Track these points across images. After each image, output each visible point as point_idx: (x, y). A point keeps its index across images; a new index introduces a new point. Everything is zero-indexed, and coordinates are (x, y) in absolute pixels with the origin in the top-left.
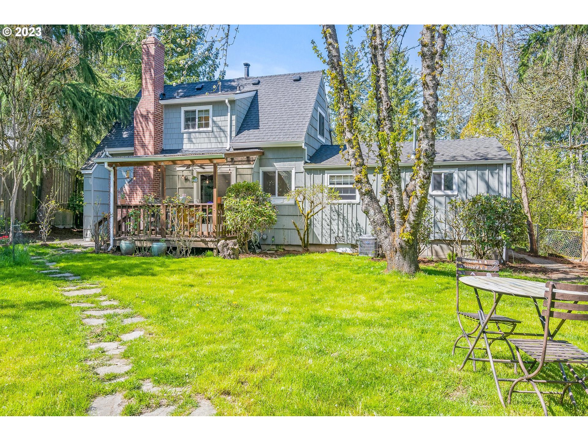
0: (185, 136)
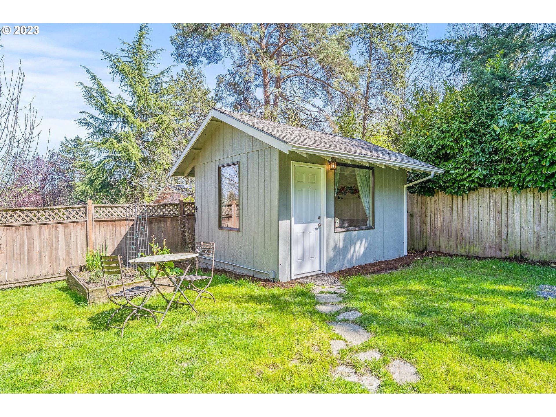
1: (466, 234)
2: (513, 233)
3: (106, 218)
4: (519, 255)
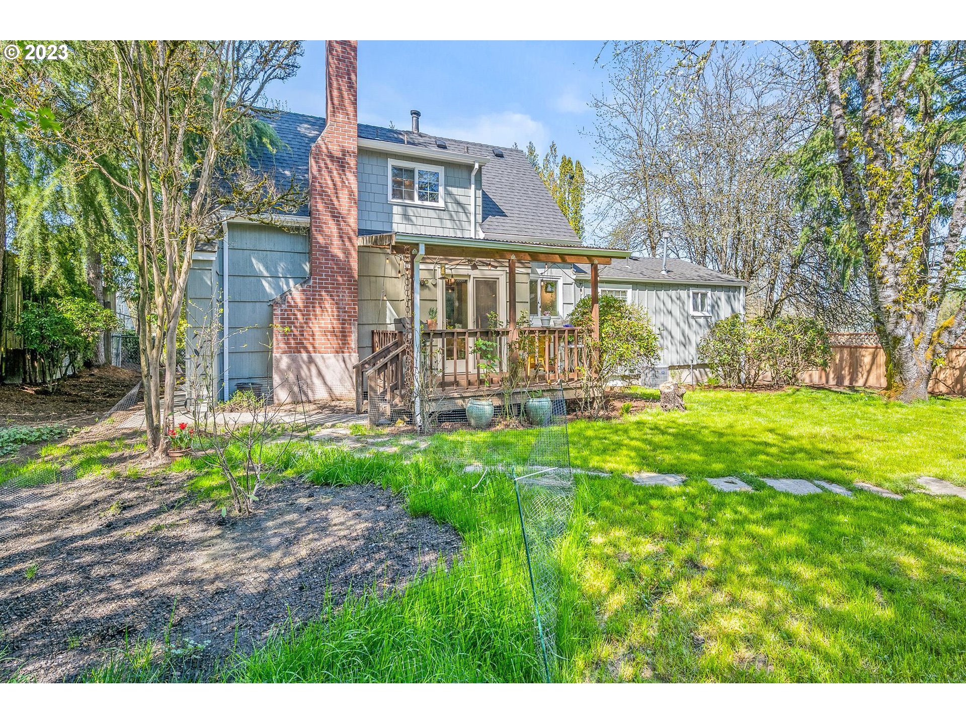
0: (396, 209)
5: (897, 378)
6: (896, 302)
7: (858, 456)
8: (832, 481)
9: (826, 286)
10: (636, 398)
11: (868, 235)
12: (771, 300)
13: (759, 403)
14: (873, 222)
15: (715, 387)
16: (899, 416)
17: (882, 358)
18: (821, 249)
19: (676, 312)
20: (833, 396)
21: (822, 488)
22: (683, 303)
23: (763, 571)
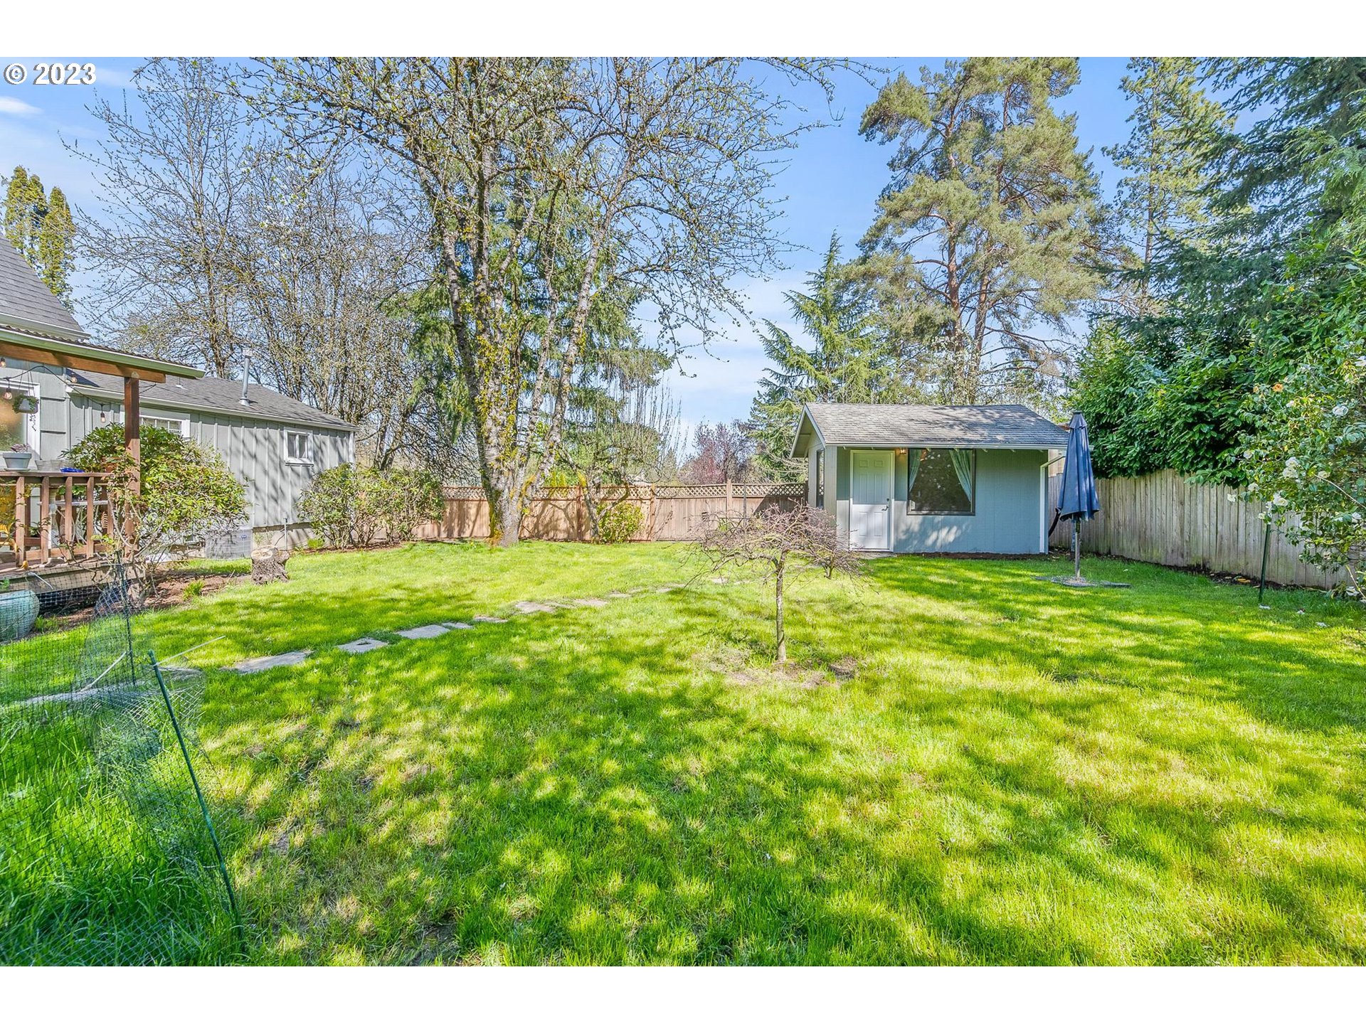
1: (1148, 532)
2: (1195, 532)
3: (755, 495)
4: (1201, 563)
5: (498, 527)
6: (498, 460)
7: (474, 596)
8: (456, 620)
9: (436, 438)
10: (204, 574)
11: (477, 398)
12: (381, 449)
13: (378, 562)
14: (482, 388)
15: (321, 550)
16: (500, 559)
17: (486, 508)
18: (432, 400)
19: (264, 456)
20: (447, 547)
21: (450, 628)
22: (274, 446)
23: (415, 704)
